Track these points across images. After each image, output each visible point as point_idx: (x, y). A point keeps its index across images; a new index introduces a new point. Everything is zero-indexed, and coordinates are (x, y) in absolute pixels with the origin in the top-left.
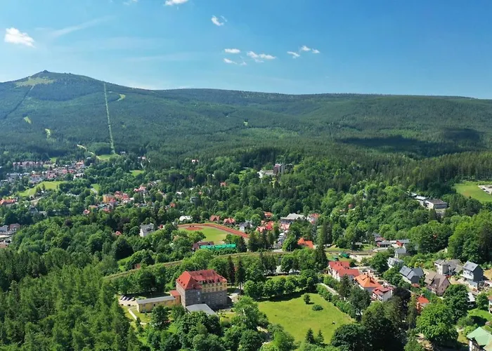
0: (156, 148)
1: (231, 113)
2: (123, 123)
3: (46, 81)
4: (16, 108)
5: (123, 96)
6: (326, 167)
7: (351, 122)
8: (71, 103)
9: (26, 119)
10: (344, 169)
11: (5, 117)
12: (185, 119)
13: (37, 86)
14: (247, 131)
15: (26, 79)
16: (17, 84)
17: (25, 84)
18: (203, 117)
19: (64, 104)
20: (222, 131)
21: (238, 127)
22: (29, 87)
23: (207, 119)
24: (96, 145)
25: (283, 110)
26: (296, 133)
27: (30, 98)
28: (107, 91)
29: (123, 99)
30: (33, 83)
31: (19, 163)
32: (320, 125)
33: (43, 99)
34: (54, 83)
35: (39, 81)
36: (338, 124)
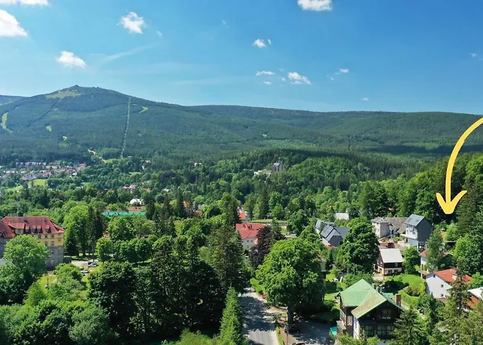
0: (165, 154)
1: (251, 125)
2: (139, 132)
3: (74, 94)
4: (41, 118)
5: (145, 109)
6: (328, 167)
7: (373, 136)
8: (93, 115)
9: (49, 128)
10: (347, 170)
11: (29, 126)
12: (204, 130)
13: (66, 98)
14: (265, 142)
15: (56, 92)
16: (47, 97)
17: (54, 97)
18: (222, 129)
19: (87, 115)
20: (238, 142)
21: (255, 139)
22: (58, 99)
23: (225, 132)
24: (105, 150)
25: (306, 125)
26: (315, 145)
27: (56, 109)
28: (131, 104)
29: (145, 112)
30: (62, 96)
31: (22, 163)
32: (340, 138)
33: (69, 110)
34: (82, 96)
35: (68, 94)
36: (360, 137)
